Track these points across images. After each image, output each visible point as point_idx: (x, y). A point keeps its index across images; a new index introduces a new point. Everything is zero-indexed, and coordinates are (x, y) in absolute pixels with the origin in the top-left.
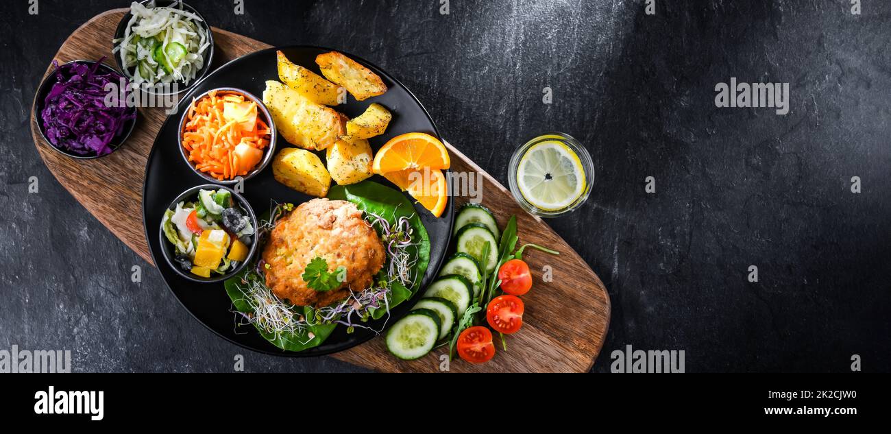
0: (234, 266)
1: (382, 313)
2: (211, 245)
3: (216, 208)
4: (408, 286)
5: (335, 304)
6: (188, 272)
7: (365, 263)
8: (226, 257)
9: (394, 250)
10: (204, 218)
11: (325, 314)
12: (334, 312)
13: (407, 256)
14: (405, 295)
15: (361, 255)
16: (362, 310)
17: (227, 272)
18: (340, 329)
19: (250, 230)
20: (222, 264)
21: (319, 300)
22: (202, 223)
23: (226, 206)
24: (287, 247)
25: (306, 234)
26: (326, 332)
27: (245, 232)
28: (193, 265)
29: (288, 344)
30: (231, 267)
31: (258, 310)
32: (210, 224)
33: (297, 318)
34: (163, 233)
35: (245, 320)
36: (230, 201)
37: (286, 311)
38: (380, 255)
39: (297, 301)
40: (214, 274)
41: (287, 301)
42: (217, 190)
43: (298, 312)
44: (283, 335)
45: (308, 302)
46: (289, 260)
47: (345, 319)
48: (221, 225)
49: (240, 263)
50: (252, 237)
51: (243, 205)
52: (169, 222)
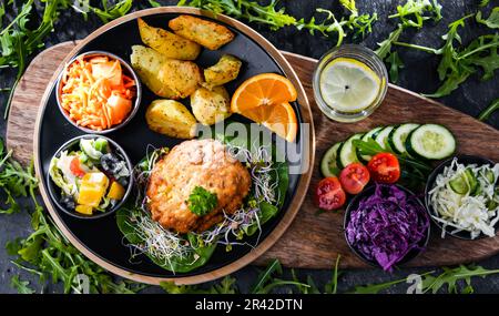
0: (113, 204)
1: (254, 230)
2: (92, 185)
3: (96, 154)
4: (274, 204)
5: (212, 228)
6: (73, 211)
7: (234, 188)
8: (106, 196)
9: (257, 174)
10: (86, 163)
11: (205, 238)
12: (214, 234)
13: (269, 178)
14: (272, 212)
15: (229, 182)
16: (237, 230)
17: (107, 209)
18: (220, 249)
19: (126, 172)
20: (102, 202)
21: (200, 226)
22: (84, 168)
23: (104, 152)
24: (166, 184)
25: (180, 171)
26: (209, 253)
27: (122, 174)
28: (77, 204)
29: (178, 267)
30: (110, 205)
31: (148, 241)
32: (91, 168)
33: (182, 243)
34: (50, 178)
35: (138, 251)
36: (108, 148)
37: (173, 238)
38: (246, 180)
39: (181, 228)
40: (95, 212)
41: (172, 230)
42: (96, 139)
43: (183, 237)
44: (172, 259)
45: (190, 228)
46: (169, 196)
47: (223, 240)
48: (101, 169)
49: (118, 202)
50: (128, 178)
51: (119, 152)
52: (54, 168)
